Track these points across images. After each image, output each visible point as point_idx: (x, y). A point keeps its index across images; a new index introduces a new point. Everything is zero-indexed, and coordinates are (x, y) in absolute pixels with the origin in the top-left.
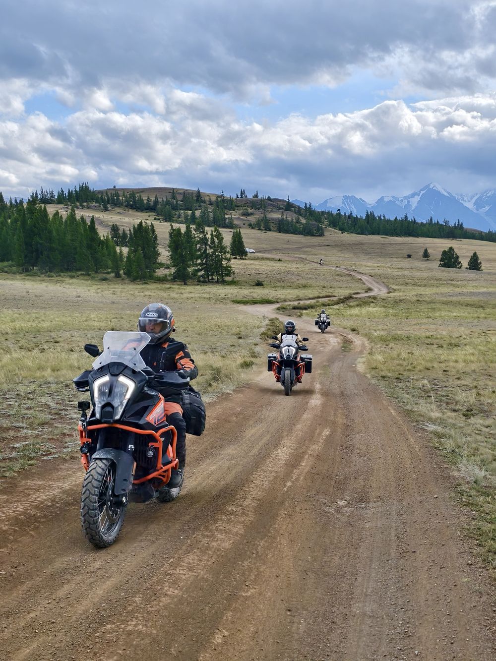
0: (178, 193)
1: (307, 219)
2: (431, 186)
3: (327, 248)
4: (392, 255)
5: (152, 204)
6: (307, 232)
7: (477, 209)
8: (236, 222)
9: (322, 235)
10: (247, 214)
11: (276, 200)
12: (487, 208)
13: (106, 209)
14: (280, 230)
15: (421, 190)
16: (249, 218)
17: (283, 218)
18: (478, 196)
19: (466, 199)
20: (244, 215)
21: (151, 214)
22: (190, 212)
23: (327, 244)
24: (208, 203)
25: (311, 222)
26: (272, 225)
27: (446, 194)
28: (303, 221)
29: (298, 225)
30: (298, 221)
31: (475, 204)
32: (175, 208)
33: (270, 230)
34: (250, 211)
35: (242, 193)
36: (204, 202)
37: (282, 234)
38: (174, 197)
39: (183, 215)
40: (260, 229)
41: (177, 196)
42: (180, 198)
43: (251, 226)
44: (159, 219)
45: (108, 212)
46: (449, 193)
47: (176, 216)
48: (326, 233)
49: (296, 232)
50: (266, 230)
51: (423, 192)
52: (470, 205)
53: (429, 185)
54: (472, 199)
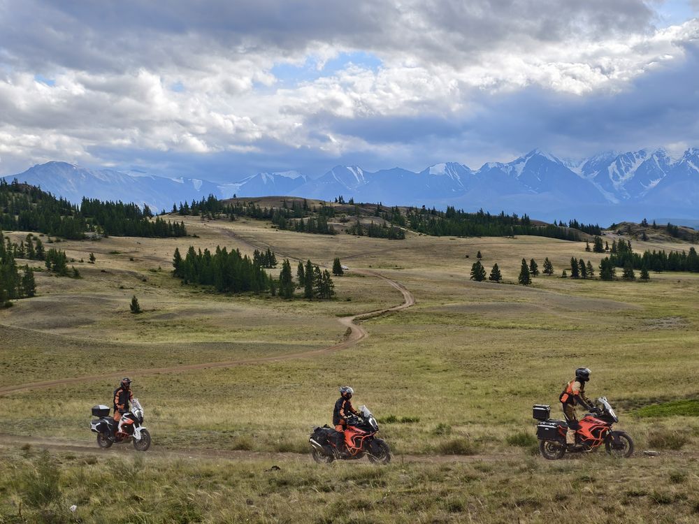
0: (289, 202)
1: (392, 223)
2: (537, 152)
3: (405, 250)
4: (455, 255)
5: (268, 213)
6: (392, 235)
7: (585, 175)
8: (336, 229)
9: (403, 238)
10: (344, 221)
11: (368, 204)
12: (596, 173)
13: (233, 220)
14: (370, 235)
15: (527, 156)
16: (346, 224)
17: (372, 224)
18: (586, 162)
19: (573, 164)
20: (341, 221)
21: (268, 222)
22: (299, 219)
23: (406, 246)
24: (313, 210)
25: (394, 226)
26: (363, 230)
27: (553, 160)
28: (389, 225)
29: (384, 229)
30: (385, 227)
31: (583, 170)
32: (287, 216)
33: (362, 235)
34: (347, 217)
35: (340, 199)
36: (310, 210)
37: (371, 238)
38: (285, 206)
39: (293, 223)
40: (354, 234)
41: (287, 204)
42: (290, 206)
43: (348, 232)
44: (275, 227)
45: (234, 222)
46: (555, 159)
47: (288, 224)
48: (407, 236)
49: (382, 236)
50: (359, 235)
51: (528, 158)
52: (577, 171)
53: (535, 150)
54: (579, 164)
